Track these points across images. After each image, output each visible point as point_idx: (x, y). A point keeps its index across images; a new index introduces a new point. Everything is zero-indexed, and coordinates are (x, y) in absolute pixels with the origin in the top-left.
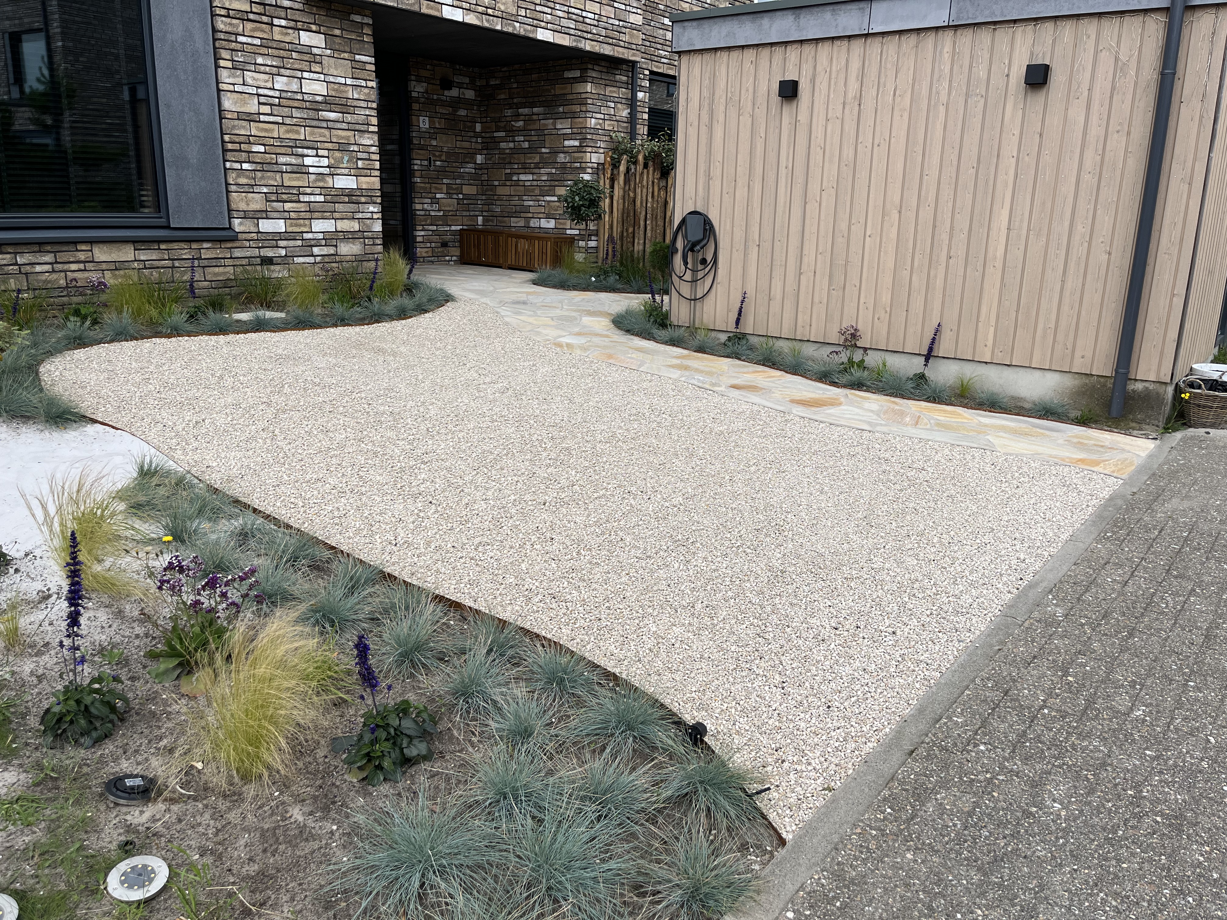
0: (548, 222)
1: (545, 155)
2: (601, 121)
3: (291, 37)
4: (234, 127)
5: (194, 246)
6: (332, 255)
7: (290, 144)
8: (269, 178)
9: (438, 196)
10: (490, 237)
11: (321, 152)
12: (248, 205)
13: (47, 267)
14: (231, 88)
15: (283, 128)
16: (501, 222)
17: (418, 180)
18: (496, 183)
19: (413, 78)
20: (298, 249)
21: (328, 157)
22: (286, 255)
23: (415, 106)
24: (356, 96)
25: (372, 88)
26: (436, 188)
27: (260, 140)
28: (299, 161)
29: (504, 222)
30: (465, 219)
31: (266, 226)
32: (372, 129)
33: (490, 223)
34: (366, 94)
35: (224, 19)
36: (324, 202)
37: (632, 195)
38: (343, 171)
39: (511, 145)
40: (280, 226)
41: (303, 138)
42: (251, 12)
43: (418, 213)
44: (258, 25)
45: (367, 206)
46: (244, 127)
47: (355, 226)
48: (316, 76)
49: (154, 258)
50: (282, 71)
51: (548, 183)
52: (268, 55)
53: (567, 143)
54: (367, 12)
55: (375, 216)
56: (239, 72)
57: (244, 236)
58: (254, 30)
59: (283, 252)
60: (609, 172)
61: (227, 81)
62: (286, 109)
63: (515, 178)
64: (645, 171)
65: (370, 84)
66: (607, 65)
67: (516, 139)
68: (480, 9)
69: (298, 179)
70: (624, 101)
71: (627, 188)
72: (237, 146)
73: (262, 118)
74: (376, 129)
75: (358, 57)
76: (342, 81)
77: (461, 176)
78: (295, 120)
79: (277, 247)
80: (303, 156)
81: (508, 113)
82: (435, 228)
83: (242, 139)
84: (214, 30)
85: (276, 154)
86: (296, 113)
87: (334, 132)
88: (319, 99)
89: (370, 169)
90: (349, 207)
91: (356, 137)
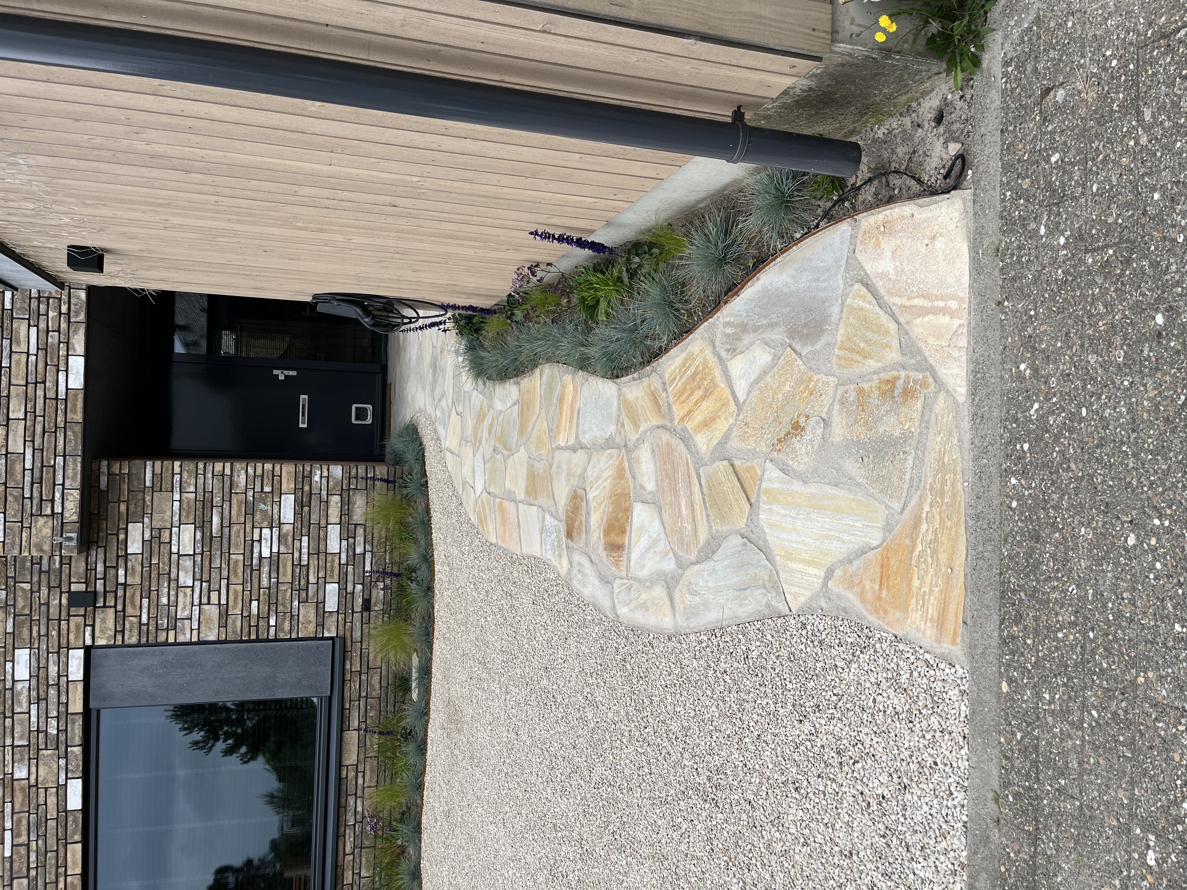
3: (135, 563)
4: (234, 632)
5: (348, 677)
6: (365, 531)
7: (249, 572)
8: (284, 598)
11: (256, 537)
12: (310, 622)
13: (359, 802)
14: (195, 633)
15: (233, 579)
20: (357, 571)
21: (261, 528)
22: (362, 584)
24: (192, 489)
25: (181, 466)
27: (246, 605)
28: (266, 562)
31: (331, 604)
32: (228, 471)
34: (189, 476)
35: (126, 637)
36: (309, 536)
38: (275, 511)
40: (332, 589)
41: (241, 557)
42: (115, 606)
44: (127, 601)
45: (314, 484)
46: (234, 622)
47: (335, 499)
48: (175, 538)
49: (357, 714)
50: (173, 576)
52: (157, 590)
54: (95, 467)
55: (325, 474)
56: (179, 624)
57: (341, 627)
58: (133, 605)
59: (359, 587)
61: (188, 636)
62: (213, 574)
65: (177, 469)
69: (285, 566)
72: (253, 629)
73: (223, 601)
74: (228, 465)
75: (148, 484)
76: (176, 504)
78: (223, 565)
79: (353, 593)
80: (261, 558)
83: (245, 624)
84: (139, 645)
85: (260, 588)
86: (216, 563)
87: (234, 519)
88: (199, 535)
89: (273, 476)
90: (315, 506)
91: (238, 491)
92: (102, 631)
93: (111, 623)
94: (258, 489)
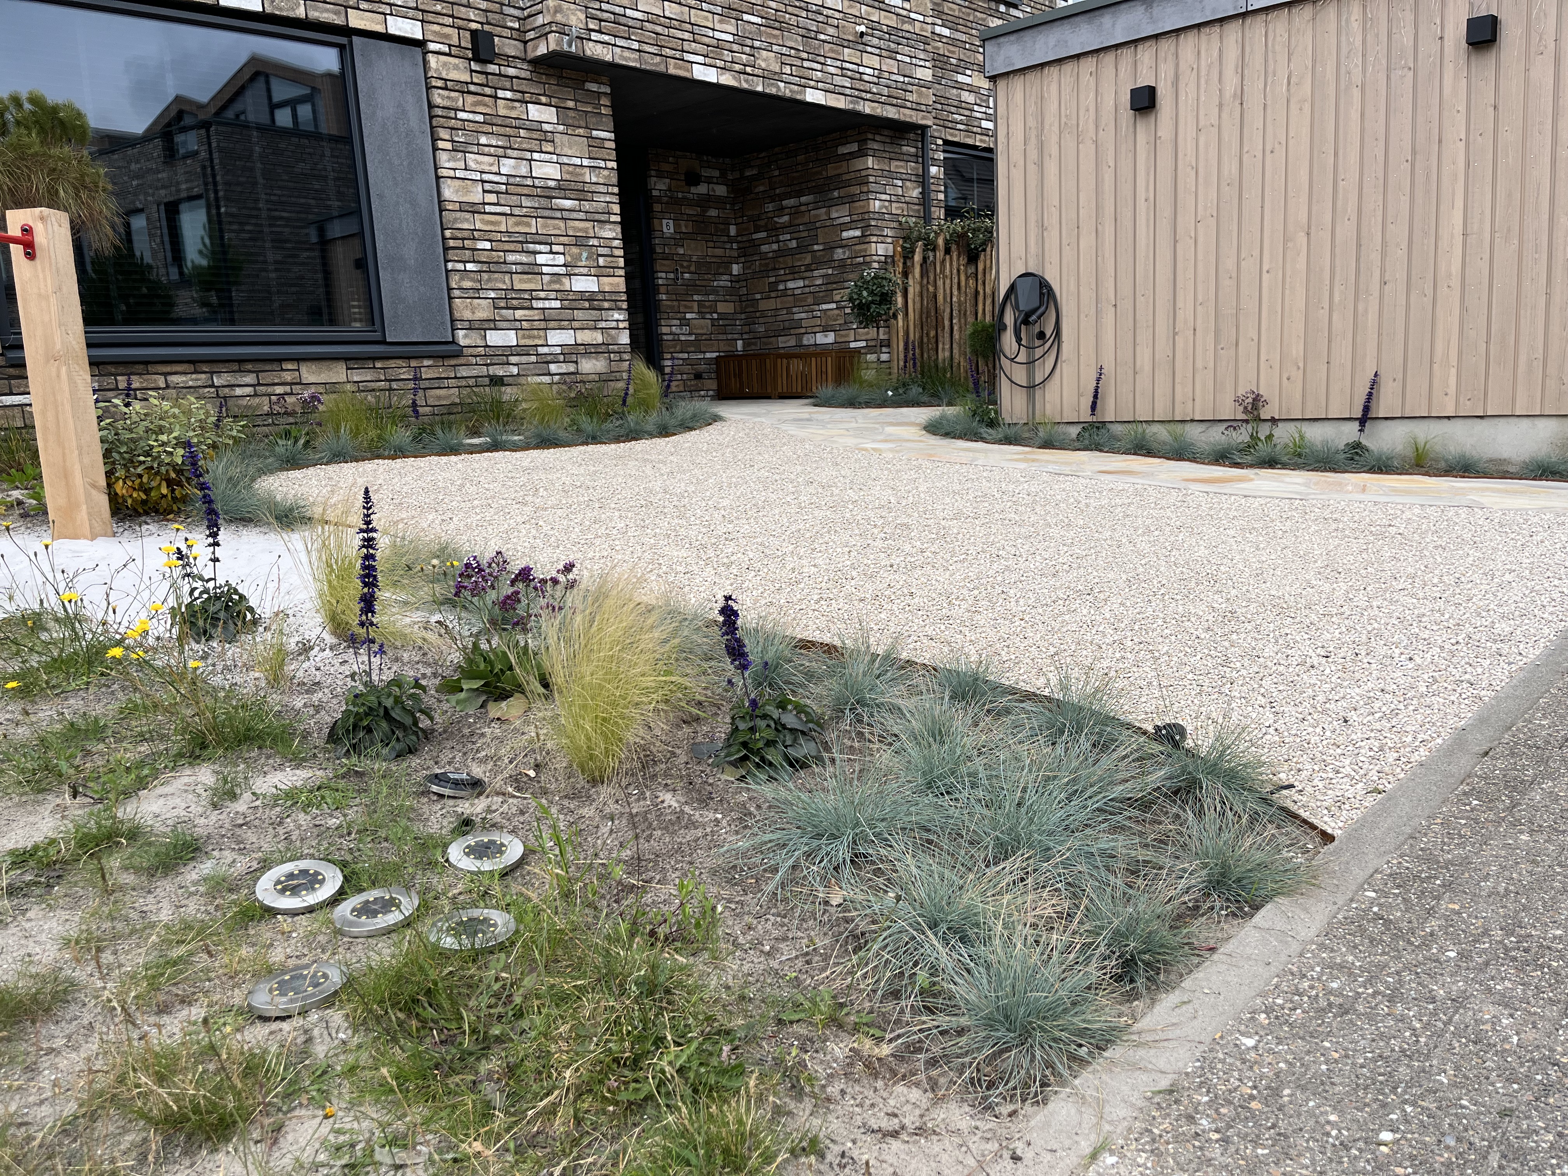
0: (826, 336)
1: (818, 254)
2: (887, 204)
3: (518, 111)
4: (455, 220)
5: (414, 363)
6: (572, 373)
7: (520, 239)
8: (496, 280)
9: (688, 316)
10: (754, 362)
11: (555, 248)
12: (473, 313)
13: (249, 390)
14: (451, 173)
15: (510, 221)
16: (766, 344)
17: (664, 297)
18: (758, 296)
19: (653, 173)
20: (532, 366)
21: (563, 254)
22: (518, 374)
23: (657, 207)
24: (594, 180)
25: (613, 169)
26: (686, 307)
27: (486, 235)
28: (530, 259)
29: (771, 343)
30: (722, 344)
31: (495, 338)
32: (614, 218)
33: (753, 347)
34: (605, 177)
35: (440, 91)
36: (561, 308)
37: (931, 289)
38: (581, 270)
39: (775, 247)
40: (509, 338)
41: (534, 231)
42: (472, 83)
43: (665, 337)
44: (480, 98)
45: (611, 313)
46: (467, 220)
47: (598, 337)
48: (547, 157)
49: (368, 378)
50: (509, 152)
51: (823, 288)
52: (492, 133)
53: (845, 234)
54: (605, 79)
55: (621, 325)
56: (460, 155)
57: (470, 351)
58: (476, 104)
59: (515, 370)
60: (901, 265)
61: (447, 165)
62: (515, 197)
63: (781, 287)
64: (948, 257)
65: (609, 165)
66: (890, 133)
67: (781, 238)
68: (737, 67)
69: (530, 281)
70: (913, 178)
71: (925, 281)
72: (459, 243)
73: (488, 208)
74: (618, 219)
76: (578, 161)
77: (715, 291)
78: (525, 210)
79: (508, 364)
80: (535, 253)
81: (770, 207)
82: (686, 356)
83: (466, 234)
84: (431, 106)
85: (504, 251)
86: (526, 202)
87: (571, 223)
88: (552, 184)
89: (613, 268)
90: (590, 314)
91: (596, 229)
92: (445, 64)
93: (454, 75)
94: (601, 251)
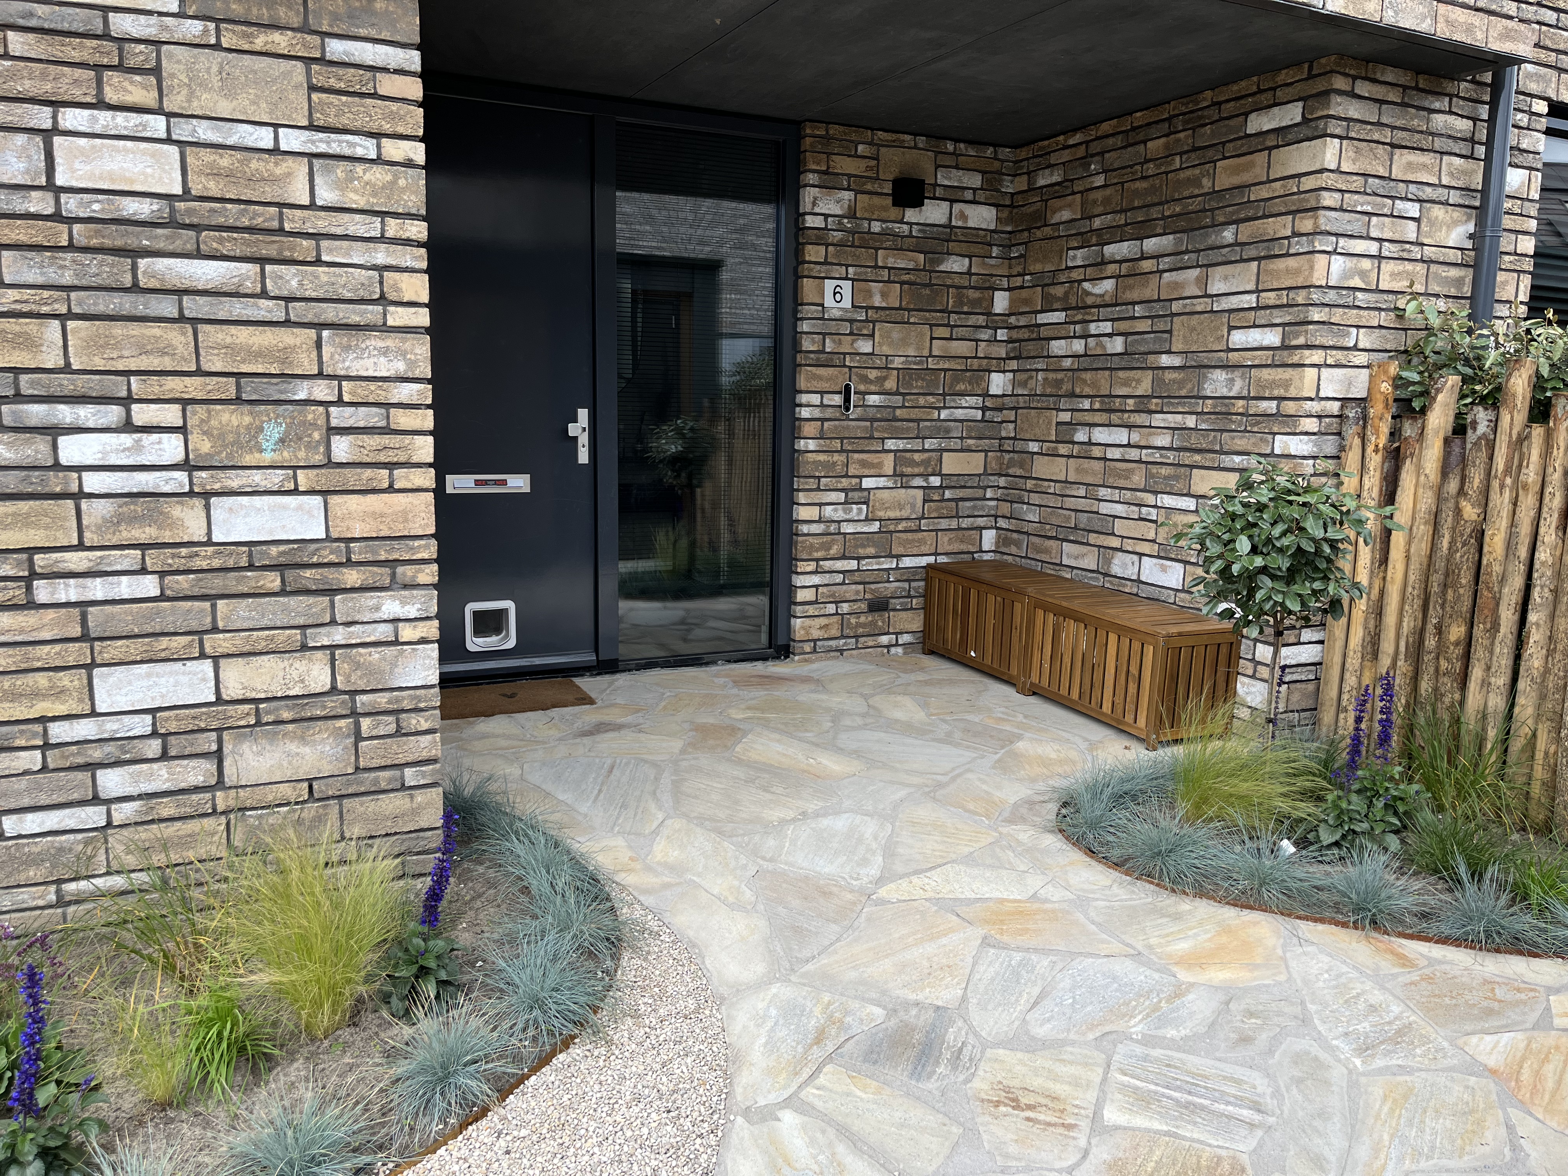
0: (1164, 569)
1: (1169, 376)
2: (1366, 264)
9: (867, 483)
10: (991, 598)
11: (142, 414)
16: (1039, 551)
17: (812, 445)
18: (1034, 447)
19: (812, 178)
20: (24, 782)
21: (182, 430)
23: (814, 253)
24: (326, 195)
25: (409, 164)
26: (864, 464)
29: (1047, 551)
30: (944, 538)
32: (398, 317)
33: (1013, 550)
34: (375, 189)
36: (162, 597)
37: (1470, 512)
38: (257, 478)
39: (1078, 346)
41: (53, 360)
43: (805, 529)
45: (369, 599)
47: (315, 675)
48: (121, 122)
51: (1171, 456)
53: (1239, 338)
55: (407, 633)
60: (1385, 429)
63: (1081, 436)
65: (395, 150)
66: (1405, 78)
67: (1093, 328)
69: (25, 521)
70: (1455, 197)
71: (1453, 486)
74: (423, 318)
75: (336, 48)
76: (264, 138)
77: (941, 430)
78: (10, 294)
80: (55, 431)
81: (1078, 257)
82: (853, 565)
87: (215, 335)
88: (143, 209)
89: (389, 466)
90: (286, 609)
91: (326, 350)
94: (340, 416)
